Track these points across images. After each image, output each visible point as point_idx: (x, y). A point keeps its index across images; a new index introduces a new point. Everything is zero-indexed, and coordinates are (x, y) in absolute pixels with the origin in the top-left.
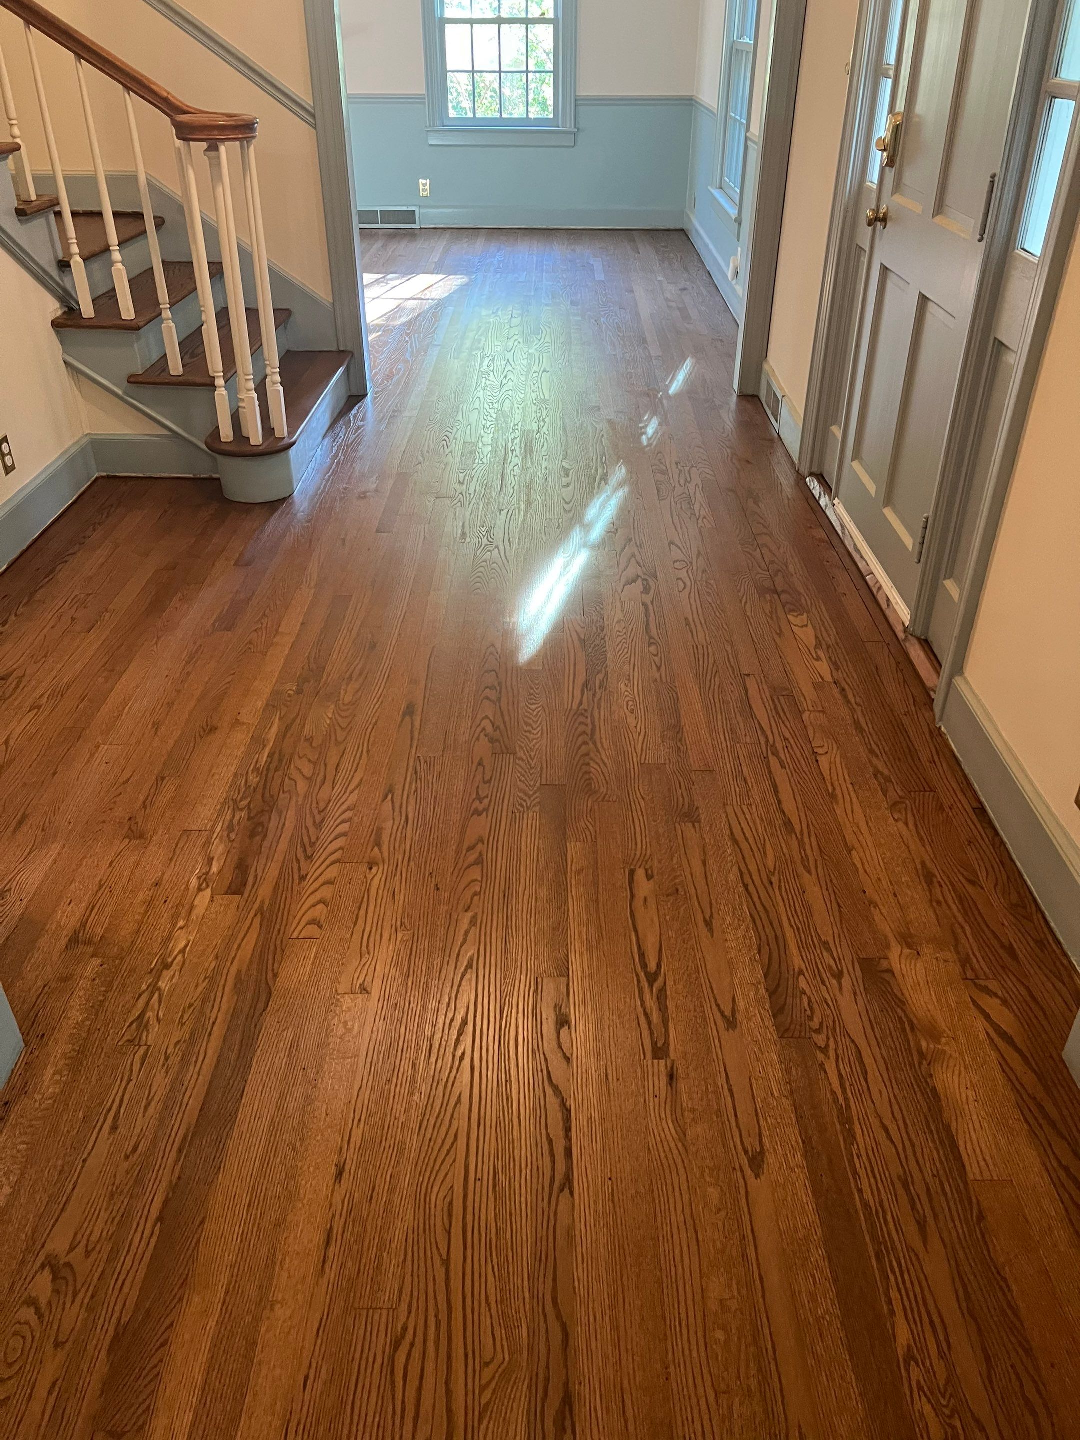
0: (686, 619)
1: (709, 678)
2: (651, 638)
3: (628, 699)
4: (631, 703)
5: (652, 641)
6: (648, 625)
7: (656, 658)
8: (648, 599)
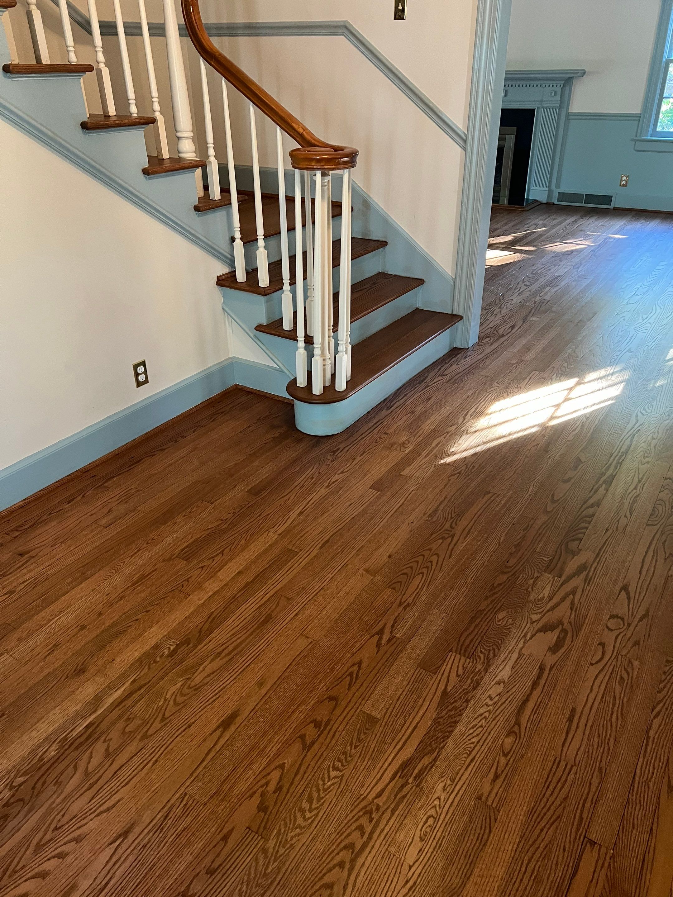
0: (573, 710)
1: (542, 824)
2: (518, 723)
3: (432, 812)
4: (431, 821)
5: (516, 729)
6: (526, 701)
7: (503, 760)
8: (551, 660)
